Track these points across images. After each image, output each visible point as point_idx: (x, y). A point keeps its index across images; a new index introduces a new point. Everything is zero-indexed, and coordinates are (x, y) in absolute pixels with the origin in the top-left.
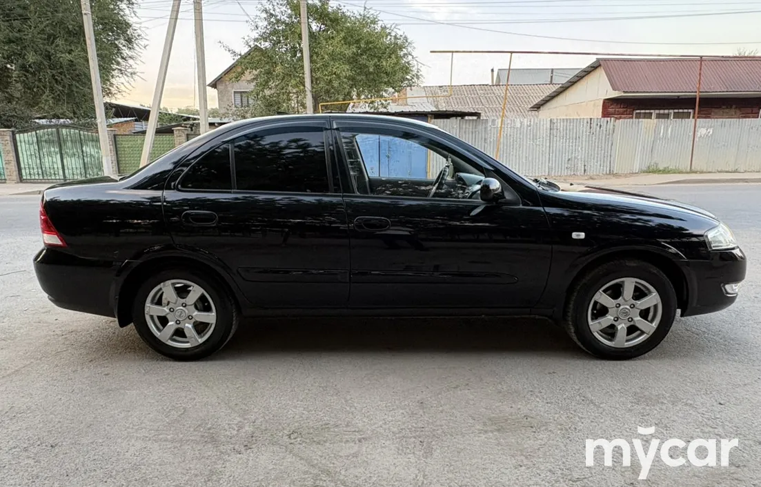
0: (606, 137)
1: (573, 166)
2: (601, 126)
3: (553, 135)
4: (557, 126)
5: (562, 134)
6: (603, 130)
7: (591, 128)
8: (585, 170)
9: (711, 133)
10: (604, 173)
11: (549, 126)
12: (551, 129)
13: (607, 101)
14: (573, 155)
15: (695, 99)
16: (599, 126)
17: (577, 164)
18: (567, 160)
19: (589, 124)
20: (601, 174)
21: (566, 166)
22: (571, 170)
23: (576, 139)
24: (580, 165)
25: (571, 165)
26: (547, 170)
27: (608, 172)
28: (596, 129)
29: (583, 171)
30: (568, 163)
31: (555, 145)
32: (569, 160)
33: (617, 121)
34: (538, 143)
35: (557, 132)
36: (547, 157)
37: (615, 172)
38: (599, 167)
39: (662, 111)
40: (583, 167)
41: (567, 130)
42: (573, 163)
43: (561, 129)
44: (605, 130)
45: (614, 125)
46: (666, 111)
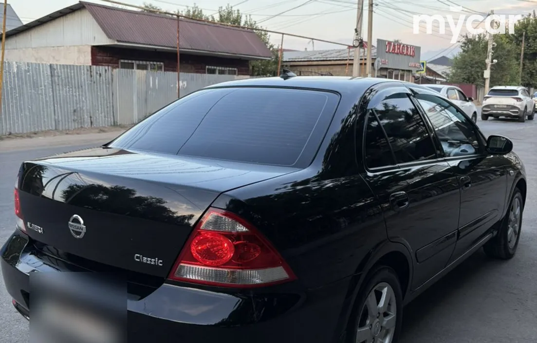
0: (106, 86)
1: (79, 118)
2: (100, 74)
3: (55, 82)
4: (58, 73)
5: (64, 82)
6: (103, 79)
7: (91, 76)
8: (91, 123)
9: (186, 85)
10: (109, 124)
11: (49, 74)
12: (52, 76)
13: (94, 48)
14: (78, 105)
15: (177, 54)
16: (98, 74)
17: (83, 116)
18: (72, 111)
19: (89, 72)
20: (106, 126)
21: (73, 118)
22: (78, 123)
23: (79, 88)
24: (86, 117)
25: (78, 117)
26: (53, 123)
27: (113, 124)
28: (96, 77)
29: (90, 124)
30: (74, 115)
31: (58, 95)
32: (75, 111)
33: (114, 70)
34: (40, 92)
35: (58, 79)
36: (52, 108)
37: (119, 124)
38: (103, 118)
39: (141, 62)
40: (89, 118)
41: (68, 77)
42: (79, 115)
43: (63, 76)
44: (104, 79)
45: (112, 75)
46: (144, 63)
